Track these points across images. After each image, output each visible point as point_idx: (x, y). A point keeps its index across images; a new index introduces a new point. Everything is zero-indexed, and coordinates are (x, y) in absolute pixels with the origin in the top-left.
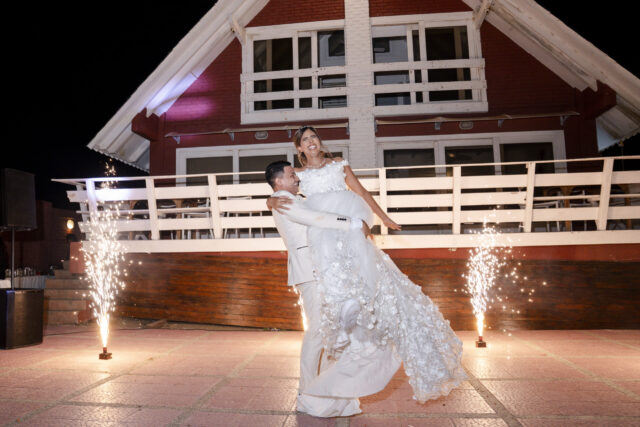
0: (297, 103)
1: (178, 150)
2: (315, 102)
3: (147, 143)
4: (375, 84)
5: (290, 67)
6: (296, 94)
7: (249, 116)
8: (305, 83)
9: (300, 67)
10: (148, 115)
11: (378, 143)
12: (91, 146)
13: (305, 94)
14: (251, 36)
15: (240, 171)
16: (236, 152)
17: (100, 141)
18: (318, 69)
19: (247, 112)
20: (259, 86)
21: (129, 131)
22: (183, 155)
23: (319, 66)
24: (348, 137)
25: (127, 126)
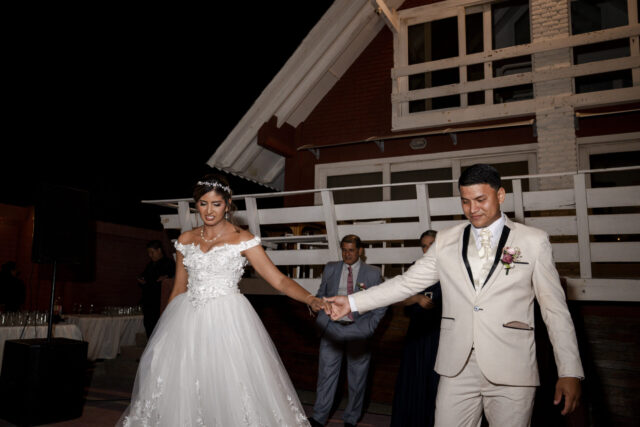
0: (464, 99)
1: (317, 167)
2: (489, 96)
3: (283, 159)
4: (576, 62)
5: (455, 53)
6: (464, 87)
7: (402, 120)
8: (475, 72)
9: (469, 52)
10: (279, 124)
11: (581, 146)
12: (211, 163)
13: (475, 86)
14: (405, 21)
16: (386, 165)
17: (221, 157)
18: (492, 52)
19: (400, 114)
20: (416, 82)
21: (255, 147)
22: (323, 171)
23: (494, 48)
24: (535, 140)
25: (253, 139)
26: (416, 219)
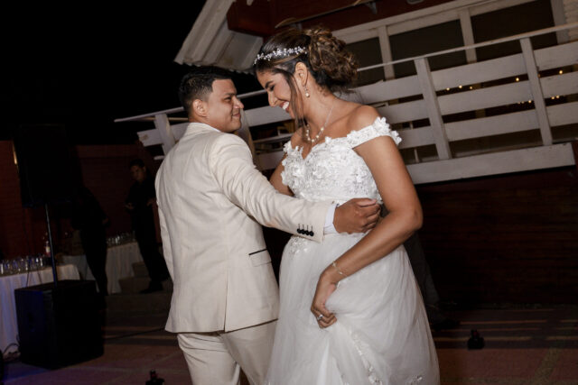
10: (249, 1)
12: (179, 59)
15: (394, 59)
16: (381, 29)
17: (189, 51)
21: (226, 32)
25: (223, 23)
26: (420, 97)
